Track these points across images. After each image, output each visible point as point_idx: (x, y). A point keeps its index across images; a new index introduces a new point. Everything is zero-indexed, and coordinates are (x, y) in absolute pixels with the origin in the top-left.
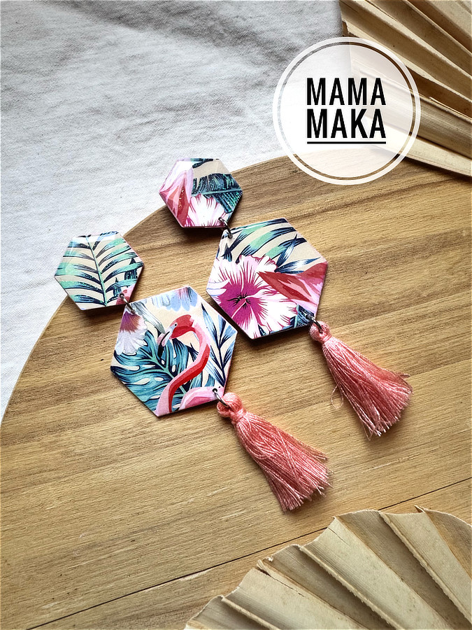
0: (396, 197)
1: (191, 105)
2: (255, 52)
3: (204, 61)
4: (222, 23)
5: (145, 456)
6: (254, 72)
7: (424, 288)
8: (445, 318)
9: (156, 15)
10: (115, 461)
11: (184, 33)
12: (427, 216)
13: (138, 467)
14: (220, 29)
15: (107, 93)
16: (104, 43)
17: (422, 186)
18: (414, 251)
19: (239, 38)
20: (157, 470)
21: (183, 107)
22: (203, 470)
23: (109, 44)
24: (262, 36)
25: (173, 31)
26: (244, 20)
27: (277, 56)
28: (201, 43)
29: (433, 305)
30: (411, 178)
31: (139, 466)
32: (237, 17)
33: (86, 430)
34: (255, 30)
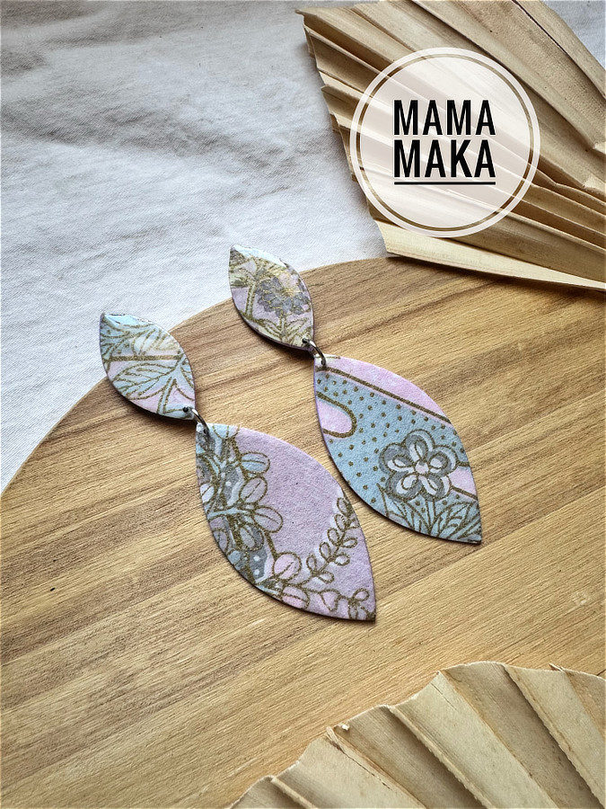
0: (428, 312)
1: (155, 229)
2: (229, 158)
3: (166, 175)
4: (184, 129)
5: (129, 729)
6: (230, 181)
7: (485, 422)
8: (517, 458)
9: (98, 127)
10: (83, 746)
11: (137, 144)
12: (471, 331)
13: (118, 749)
14: (183, 136)
15: (40, 224)
16: (33, 164)
17: (458, 295)
18: (463, 378)
19: (206, 145)
20: (149, 749)
21: (144, 233)
22: (217, 736)
23: (41, 165)
24: (235, 138)
25: (122, 144)
26: (211, 122)
27: (257, 161)
28: (159, 154)
29: (499, 445)
30: (443, 287)
31: (120, 747)
32: (202, 120)
33: (34, 704)
34: (225, 133)
